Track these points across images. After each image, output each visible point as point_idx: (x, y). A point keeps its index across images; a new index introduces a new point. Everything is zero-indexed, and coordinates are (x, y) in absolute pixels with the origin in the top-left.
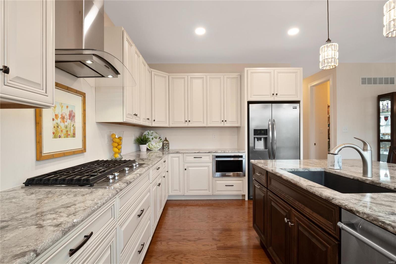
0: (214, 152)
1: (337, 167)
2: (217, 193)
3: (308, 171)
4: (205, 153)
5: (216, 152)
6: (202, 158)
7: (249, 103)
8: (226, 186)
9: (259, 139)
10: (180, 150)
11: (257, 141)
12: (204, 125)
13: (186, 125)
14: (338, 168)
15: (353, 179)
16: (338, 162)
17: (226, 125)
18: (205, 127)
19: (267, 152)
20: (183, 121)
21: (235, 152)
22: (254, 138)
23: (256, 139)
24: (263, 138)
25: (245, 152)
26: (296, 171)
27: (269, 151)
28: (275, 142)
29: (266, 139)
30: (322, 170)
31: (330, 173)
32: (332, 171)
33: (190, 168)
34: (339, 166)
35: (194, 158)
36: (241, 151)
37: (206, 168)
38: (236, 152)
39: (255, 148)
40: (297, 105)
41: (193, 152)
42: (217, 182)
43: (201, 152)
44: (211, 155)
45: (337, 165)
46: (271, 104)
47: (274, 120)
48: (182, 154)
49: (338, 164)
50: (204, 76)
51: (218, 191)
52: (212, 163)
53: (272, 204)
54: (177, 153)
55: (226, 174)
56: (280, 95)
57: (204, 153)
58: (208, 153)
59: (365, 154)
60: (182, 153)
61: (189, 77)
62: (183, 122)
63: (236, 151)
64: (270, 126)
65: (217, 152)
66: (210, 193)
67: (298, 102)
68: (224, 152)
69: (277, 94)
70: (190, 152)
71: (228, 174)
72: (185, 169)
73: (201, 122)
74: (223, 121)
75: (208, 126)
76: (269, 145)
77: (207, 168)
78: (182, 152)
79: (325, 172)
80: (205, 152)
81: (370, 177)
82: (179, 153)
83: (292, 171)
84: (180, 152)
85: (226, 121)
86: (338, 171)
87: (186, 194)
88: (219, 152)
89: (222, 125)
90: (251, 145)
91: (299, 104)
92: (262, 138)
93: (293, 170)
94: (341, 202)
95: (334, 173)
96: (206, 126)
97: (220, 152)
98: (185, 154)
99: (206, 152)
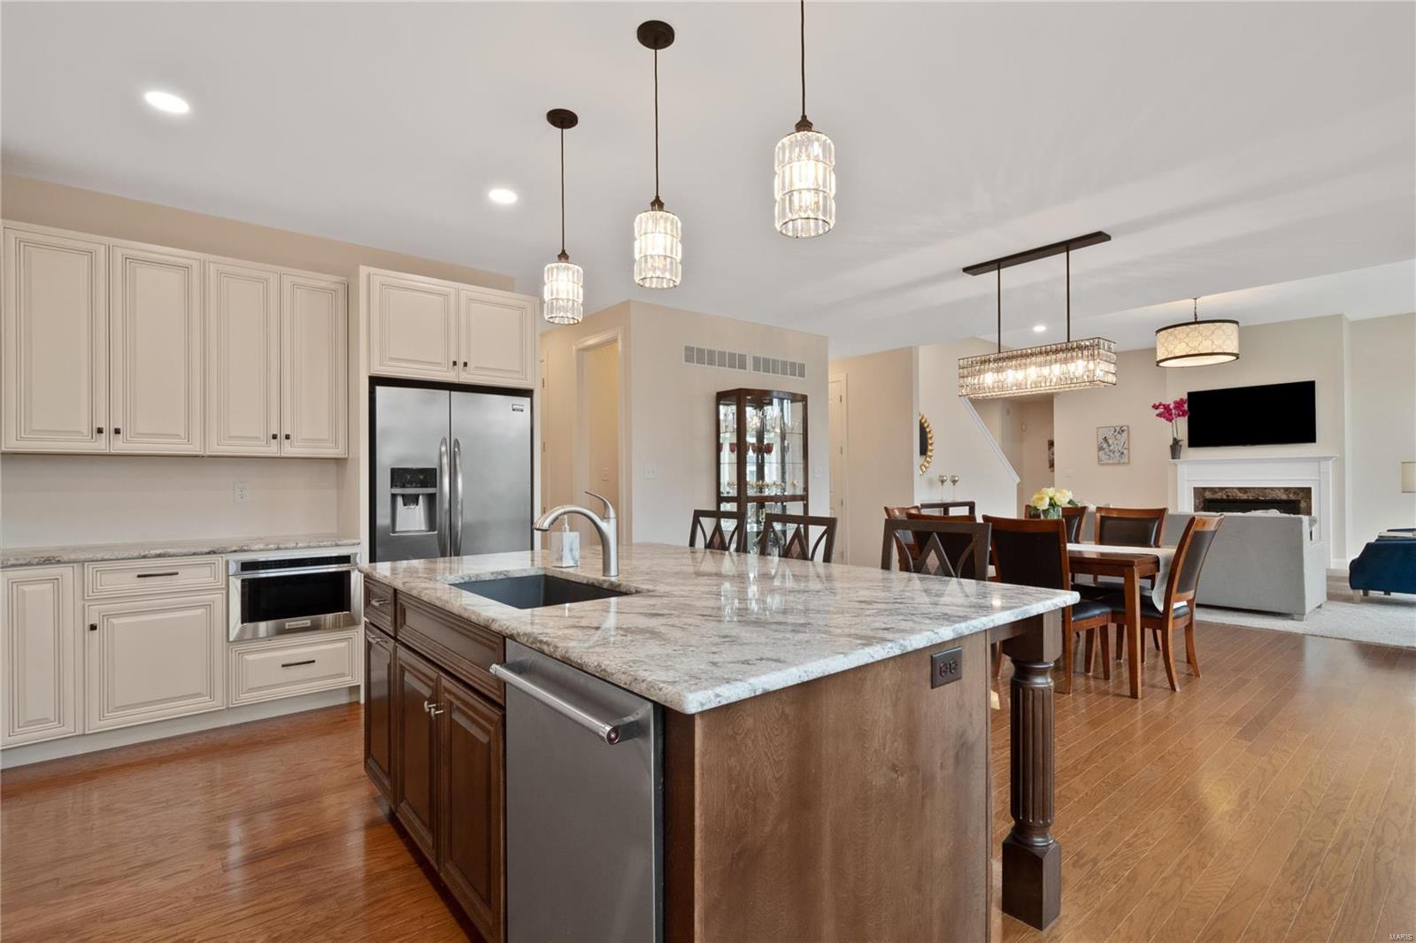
0: (235, 551)
1: (568, 561)
2: (246, 698)
3: (504, 577)
4: (194, 554)
5: (245, 551)
6: (177, 574)
7: (375, 381)
8: (283, 666)
9: (411, 500)
10: (63, 549)
11: (405, 504)
12: (194, 448)
13: (100, 445)
14: (572, 564)
15: (587, 584)
16: (571, 550)
17: (289, 450)
18: (197, 456)
19: (436, 539)
20: (85, 429)
21: (321, 544)
22: (394, 496)
23: (400, 500)
24: (423, 494)
25: (359, 544)
26: (474, 579)
27: (440, 537)
28: (459, 507)
29: (431, 499)
30: (539, 574)
31: (553, 577)
32: (556, 573)
33: (115, 621)
34: (573, 558)
35: (139, 576)
36: (345, 542)
37: (199, 612)
38: (325, 546)
39: (397, 530)
40: (524, 402)
41: (136, 554)
42: (249, 657)
43: (171, 551)
44: (219, 560)
45: (569, 557)
46: (448, 392)
47: (457, 442)
48: (75, 565)
49: (572, 554)
50: (195, 264)
51: (251, 690)
52: (224, 592)
53: (406, 678)
54: (48, 561)
55: (284, 625)
56: (477, 368)
57: (186, 555)
58: (209, 553)
59: (603, 525)
60: (75, 562)
61: (119, 255)
62: (79, 432)
63: (325, 543)
64: (445, 460)
65: (245, 548)
66: (217, 703)
67: (527, 393)
68: (278, 549)
69: (465, 364)
70: (120, 557)
71: (293, 623)
72: (93, 628)
73: (178, 435)
74: (275, 437)
75: (208, 453)
76: (442, 518)
77: (204, 610)
78: (73, 557)
79: (545, 576)
80: (193, 550)
81: (613, 577)
82: (59, 562)
83: (462, 581)
84: (66, 558)
85: (287, 437)
86: (571, 570)
87: (96, 725)
88: (256, 547)
89: (272, 449)
90: (383, 520)
91: (529, 399)
92: (421, 497)
93: (467, 579)
94: (508, 623)
95: (560, 576)
96: (202, 453)
97: (261, 546)
98: (89, 568)
99: (198, 550)
